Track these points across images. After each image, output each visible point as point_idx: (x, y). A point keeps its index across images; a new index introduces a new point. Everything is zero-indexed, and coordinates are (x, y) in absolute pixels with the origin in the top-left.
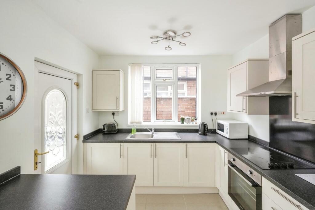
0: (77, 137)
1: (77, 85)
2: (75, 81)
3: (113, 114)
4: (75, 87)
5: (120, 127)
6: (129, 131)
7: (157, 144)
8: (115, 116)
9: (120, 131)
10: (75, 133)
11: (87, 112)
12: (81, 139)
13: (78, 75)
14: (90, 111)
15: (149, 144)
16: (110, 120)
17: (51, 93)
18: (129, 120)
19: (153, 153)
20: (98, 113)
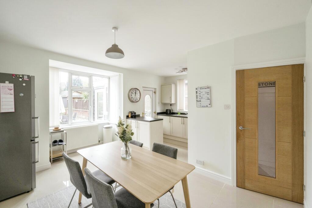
0: (155, 113)
1: (155, 92)
2: (154, 91)
3: (171, 105)
4: (154, 93)
5: (174, 112)
6: (177, 113)
7: (185, 118)
8: (172, 106)
9: (174, 113)
10: (154, 111)
11: (159, 103)
12: (156, 114)
13: (155, 89)
14: (160, 103)
15: (181, 118)
16: (169, 108)
17: (146, 96)
18: (178, 108)
19: (183, 123)
20: (165, 104)
